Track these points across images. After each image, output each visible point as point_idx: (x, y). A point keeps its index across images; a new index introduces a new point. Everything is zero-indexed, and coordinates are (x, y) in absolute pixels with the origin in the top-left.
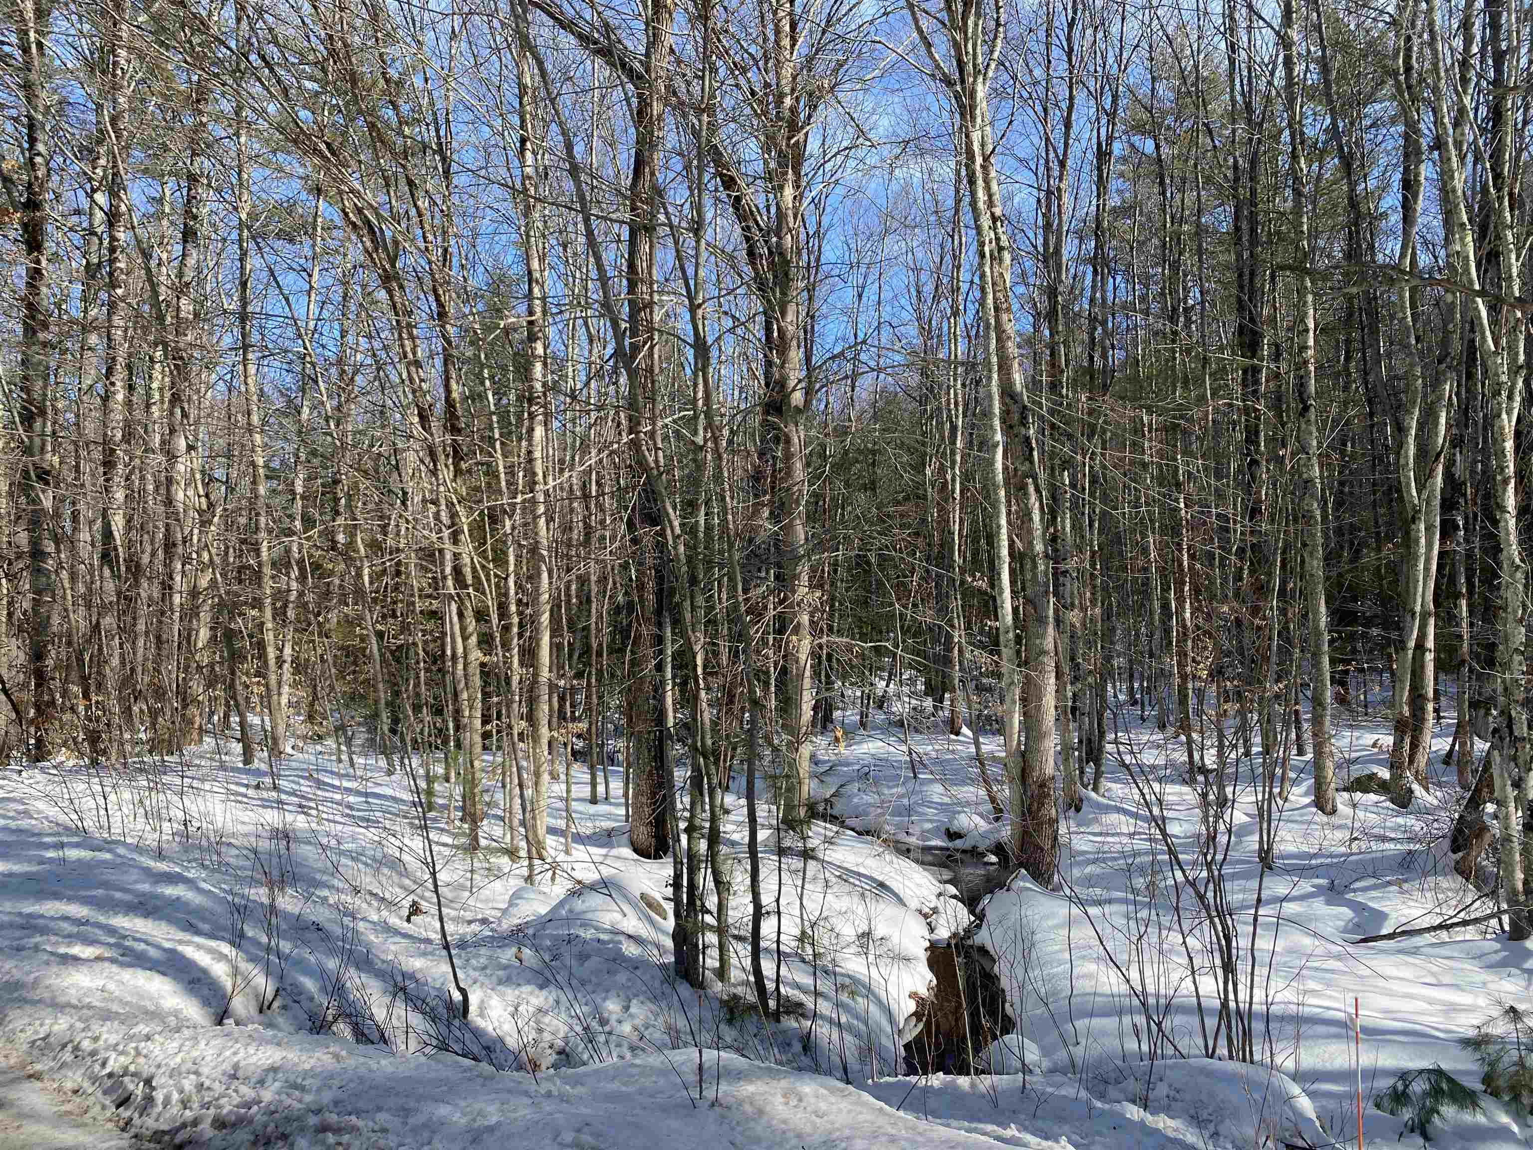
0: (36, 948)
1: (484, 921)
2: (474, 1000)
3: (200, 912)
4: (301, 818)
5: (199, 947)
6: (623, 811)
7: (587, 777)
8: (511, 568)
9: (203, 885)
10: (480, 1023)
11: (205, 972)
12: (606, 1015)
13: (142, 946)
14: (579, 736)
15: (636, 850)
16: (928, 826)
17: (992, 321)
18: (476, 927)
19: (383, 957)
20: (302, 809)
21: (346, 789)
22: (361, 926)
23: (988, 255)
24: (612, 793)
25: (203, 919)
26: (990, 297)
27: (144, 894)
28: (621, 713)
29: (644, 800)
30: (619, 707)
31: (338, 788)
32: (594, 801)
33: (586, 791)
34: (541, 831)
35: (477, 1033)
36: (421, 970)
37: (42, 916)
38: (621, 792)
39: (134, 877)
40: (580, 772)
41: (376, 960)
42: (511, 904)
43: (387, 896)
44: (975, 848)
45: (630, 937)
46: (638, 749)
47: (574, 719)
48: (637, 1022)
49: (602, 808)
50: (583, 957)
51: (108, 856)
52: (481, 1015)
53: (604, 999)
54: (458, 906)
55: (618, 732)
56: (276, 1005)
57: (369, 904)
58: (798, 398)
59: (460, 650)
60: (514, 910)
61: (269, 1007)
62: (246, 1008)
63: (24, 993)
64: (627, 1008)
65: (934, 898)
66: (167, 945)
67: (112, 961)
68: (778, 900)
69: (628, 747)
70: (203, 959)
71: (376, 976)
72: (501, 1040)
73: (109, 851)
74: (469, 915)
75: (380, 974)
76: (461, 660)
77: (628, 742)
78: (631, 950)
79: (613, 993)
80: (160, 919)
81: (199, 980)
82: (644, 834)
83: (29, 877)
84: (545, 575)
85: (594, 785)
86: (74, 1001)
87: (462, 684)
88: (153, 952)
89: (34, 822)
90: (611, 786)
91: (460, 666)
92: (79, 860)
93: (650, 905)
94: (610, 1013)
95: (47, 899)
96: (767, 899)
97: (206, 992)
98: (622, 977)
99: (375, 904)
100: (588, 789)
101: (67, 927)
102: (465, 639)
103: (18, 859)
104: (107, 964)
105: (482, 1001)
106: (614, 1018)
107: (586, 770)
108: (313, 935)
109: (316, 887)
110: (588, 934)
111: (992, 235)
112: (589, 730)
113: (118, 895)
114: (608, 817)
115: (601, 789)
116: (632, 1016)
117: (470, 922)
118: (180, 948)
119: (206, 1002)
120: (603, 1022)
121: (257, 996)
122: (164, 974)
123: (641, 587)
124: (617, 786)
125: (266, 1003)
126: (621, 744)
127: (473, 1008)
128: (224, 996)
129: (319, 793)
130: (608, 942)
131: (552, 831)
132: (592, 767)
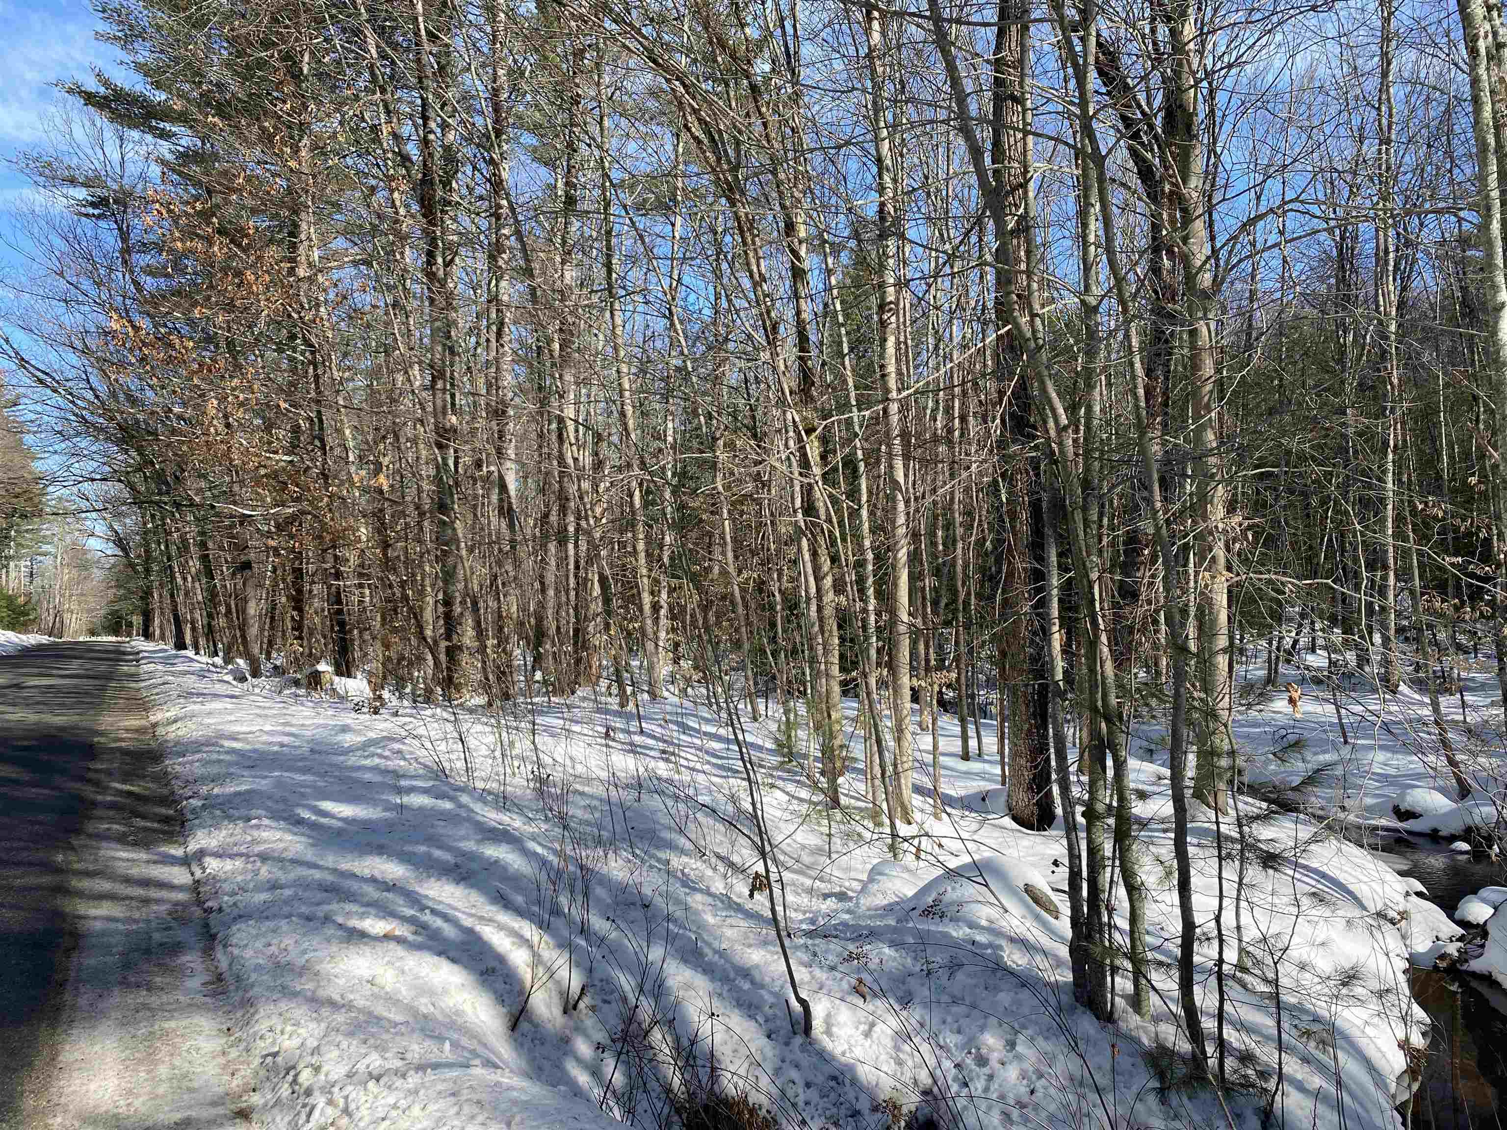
0: (327, 919)
1: (842, 896)
2: (819, 1011)
3: (514, 880)
4: (662, 765)
5: (501, 927)
6: (998, 770)
7: (958, 730)
8: (864, 498)
9: (532, 846)
10: (827, 1043)
11: (501, 959)
12: (984, 1051)
13: (439, 923)
14: (949, 686)
15: (1015, 819)
16: (1369, 801)
17: (1491, 140)
18: (831, 904)
19: (716, 944)
20: (665, 755)
21: (705, 734)
22: (697, 900)
23: (1483, 52)
24: (985, 748)
25: (519, 889)
26: (1488, 108)
27: (464, 854)
28: (992, 663)
29: (1023, 762)
30: (991, 657)
31: (698, 731)
32: (966, 757)
33: (956, 746)
34: (907, 792)
35: (823, 1056)
36: (757, 966)
37: (354, 876)
38: (995, 748)
39: (462, 832)
40: (950, 724)
41: (707, 950)
42: (871, 880)
43: (736, 859)
44: (1435, 831)
45: (1012, 940)
46: (1014, 703)
47: (940, 667)
48: (1026, 1065)
49: (974, 766)
50: (954, 966)
51: (448, 805)
52: (828, 1032)
53: (982, 1029)
54: (813, 873)
55: (990, 684)
56: (581, 1005)
57: (715, 869)
58: (1206, 279)
59: (813, 590)
60: (874, 887)
61: (575, 1007)
62: (549, 1007)
63: (287, 980)
64: (1011, 1045)
65: (1401, 899)
66: (467, 922)
67: (400, 940)
68: (1218, 919)
69: (1002, 700)
70: (500, 941)
71: (705, 972)
72: (851, 1068)
73: (451, 799)
74: (824, 887)
75: (708, 970)
76: (814, 602)
77: (1002, 694)
78: (1014, 958)
79: (993, 1021)
80: (472, 886)
81: (494, 970)
82: (1024, 800)
83: (366, 826)
84: (901, 506)
85: (965, 738)
86: (336, 997)
87: (816, 628)
88: (449, 931)
89: (402, 763)
90: (985, 740)
91: (814, 608)
92: (421, 809)
93: (1036, 901)
94: (991, 1050)
95: (371, 853)
96: (1202, 917)
97: (500, 986)
98: (1004, 998)
99: (721, 868)
100: (959, 742)
101: (372, 892)
102: (818, 579)
103: (372, 802)
104: (392, 945)
105: (829, 1016)
106: (994, 1057)
107: (956, 722)
108: (637, 914)
109: (657, 847)
110: (959, 932)
111: (1488, 27)
112: (958, 679)
113: (437, 853)
114: (982, 776)
115: (973, 743)
116: (1019, 1057)
117: (826, 896)
118: (478, 928)
119: (500, 999)
120: (982, 1061)
121: (561, 993)
122: (454, 960)
123: (1013, 516)
124: (990, 742)
125: (572, 1002)
126: (994, 696)
127: (817, 1023)
128: (521, 992)
129: (683, 737)
130: (986, 947)
131: (918, 790)
132: (963, 721)
